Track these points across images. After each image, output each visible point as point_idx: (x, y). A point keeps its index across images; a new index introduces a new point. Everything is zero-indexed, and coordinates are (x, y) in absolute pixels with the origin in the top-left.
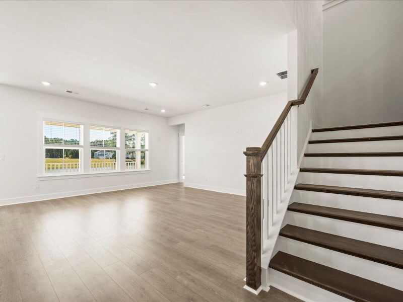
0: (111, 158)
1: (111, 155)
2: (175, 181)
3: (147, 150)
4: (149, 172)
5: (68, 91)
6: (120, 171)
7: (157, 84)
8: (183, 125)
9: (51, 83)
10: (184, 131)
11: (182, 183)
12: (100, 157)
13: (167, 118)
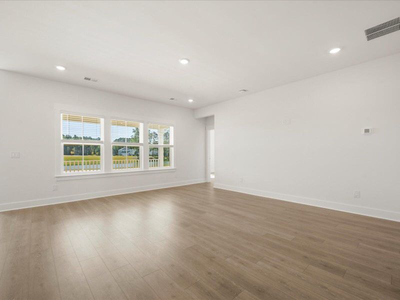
0: (133, 155)
1: (133, 151)
2: (202, 181)
3: (172, 146)
4: (174, 171)
5: (85, 78)
6: (143, 170)
7: (188, 60)
8: (213, 117)
9: (66, 69)
10: (213, 123)
11: (209, 183)
12: (123, 154)
13: (193, 110)
